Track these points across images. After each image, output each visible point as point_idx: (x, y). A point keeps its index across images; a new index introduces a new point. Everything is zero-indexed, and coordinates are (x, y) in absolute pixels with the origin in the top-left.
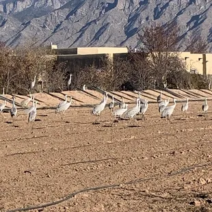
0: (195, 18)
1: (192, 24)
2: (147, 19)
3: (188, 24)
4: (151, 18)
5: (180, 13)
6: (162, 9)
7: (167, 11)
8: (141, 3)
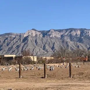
0: (18, 46)
1: (17, 48)
2: (5, 46)
3: (16, 47)
4: (6, 46)
5: (14, 45)
6: (9, 43)
7: (10, 44)
8: (3, 42)
